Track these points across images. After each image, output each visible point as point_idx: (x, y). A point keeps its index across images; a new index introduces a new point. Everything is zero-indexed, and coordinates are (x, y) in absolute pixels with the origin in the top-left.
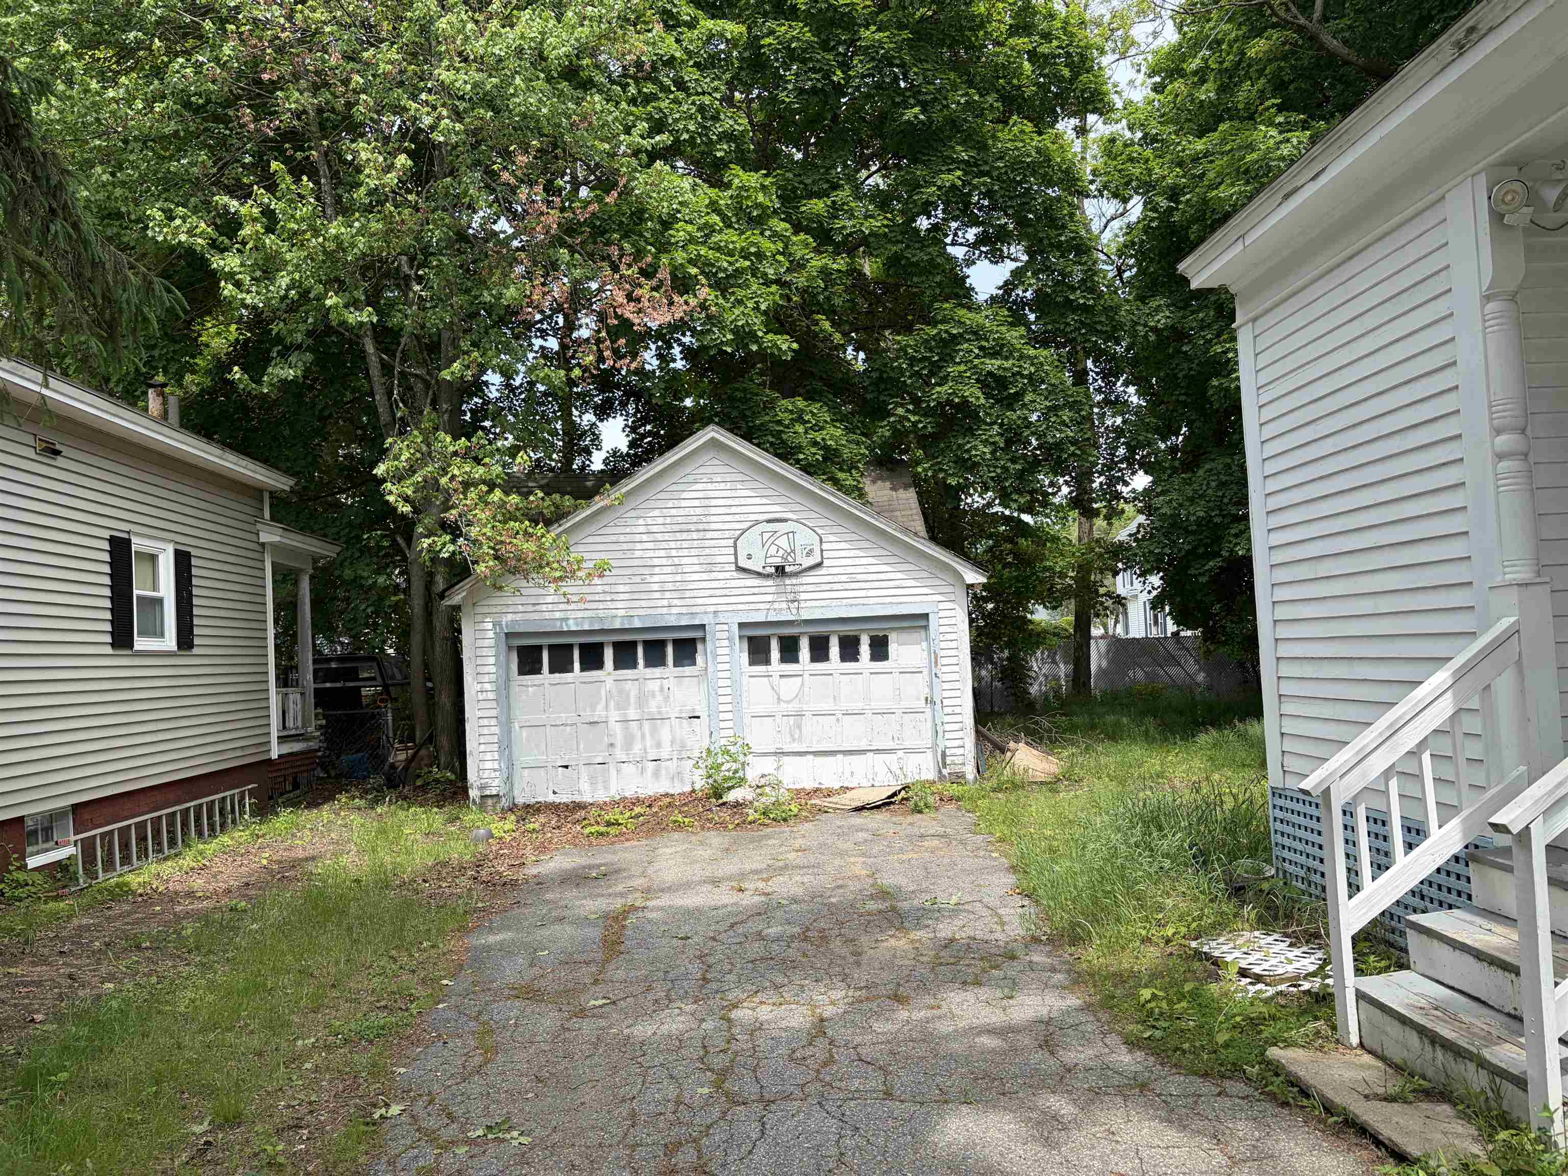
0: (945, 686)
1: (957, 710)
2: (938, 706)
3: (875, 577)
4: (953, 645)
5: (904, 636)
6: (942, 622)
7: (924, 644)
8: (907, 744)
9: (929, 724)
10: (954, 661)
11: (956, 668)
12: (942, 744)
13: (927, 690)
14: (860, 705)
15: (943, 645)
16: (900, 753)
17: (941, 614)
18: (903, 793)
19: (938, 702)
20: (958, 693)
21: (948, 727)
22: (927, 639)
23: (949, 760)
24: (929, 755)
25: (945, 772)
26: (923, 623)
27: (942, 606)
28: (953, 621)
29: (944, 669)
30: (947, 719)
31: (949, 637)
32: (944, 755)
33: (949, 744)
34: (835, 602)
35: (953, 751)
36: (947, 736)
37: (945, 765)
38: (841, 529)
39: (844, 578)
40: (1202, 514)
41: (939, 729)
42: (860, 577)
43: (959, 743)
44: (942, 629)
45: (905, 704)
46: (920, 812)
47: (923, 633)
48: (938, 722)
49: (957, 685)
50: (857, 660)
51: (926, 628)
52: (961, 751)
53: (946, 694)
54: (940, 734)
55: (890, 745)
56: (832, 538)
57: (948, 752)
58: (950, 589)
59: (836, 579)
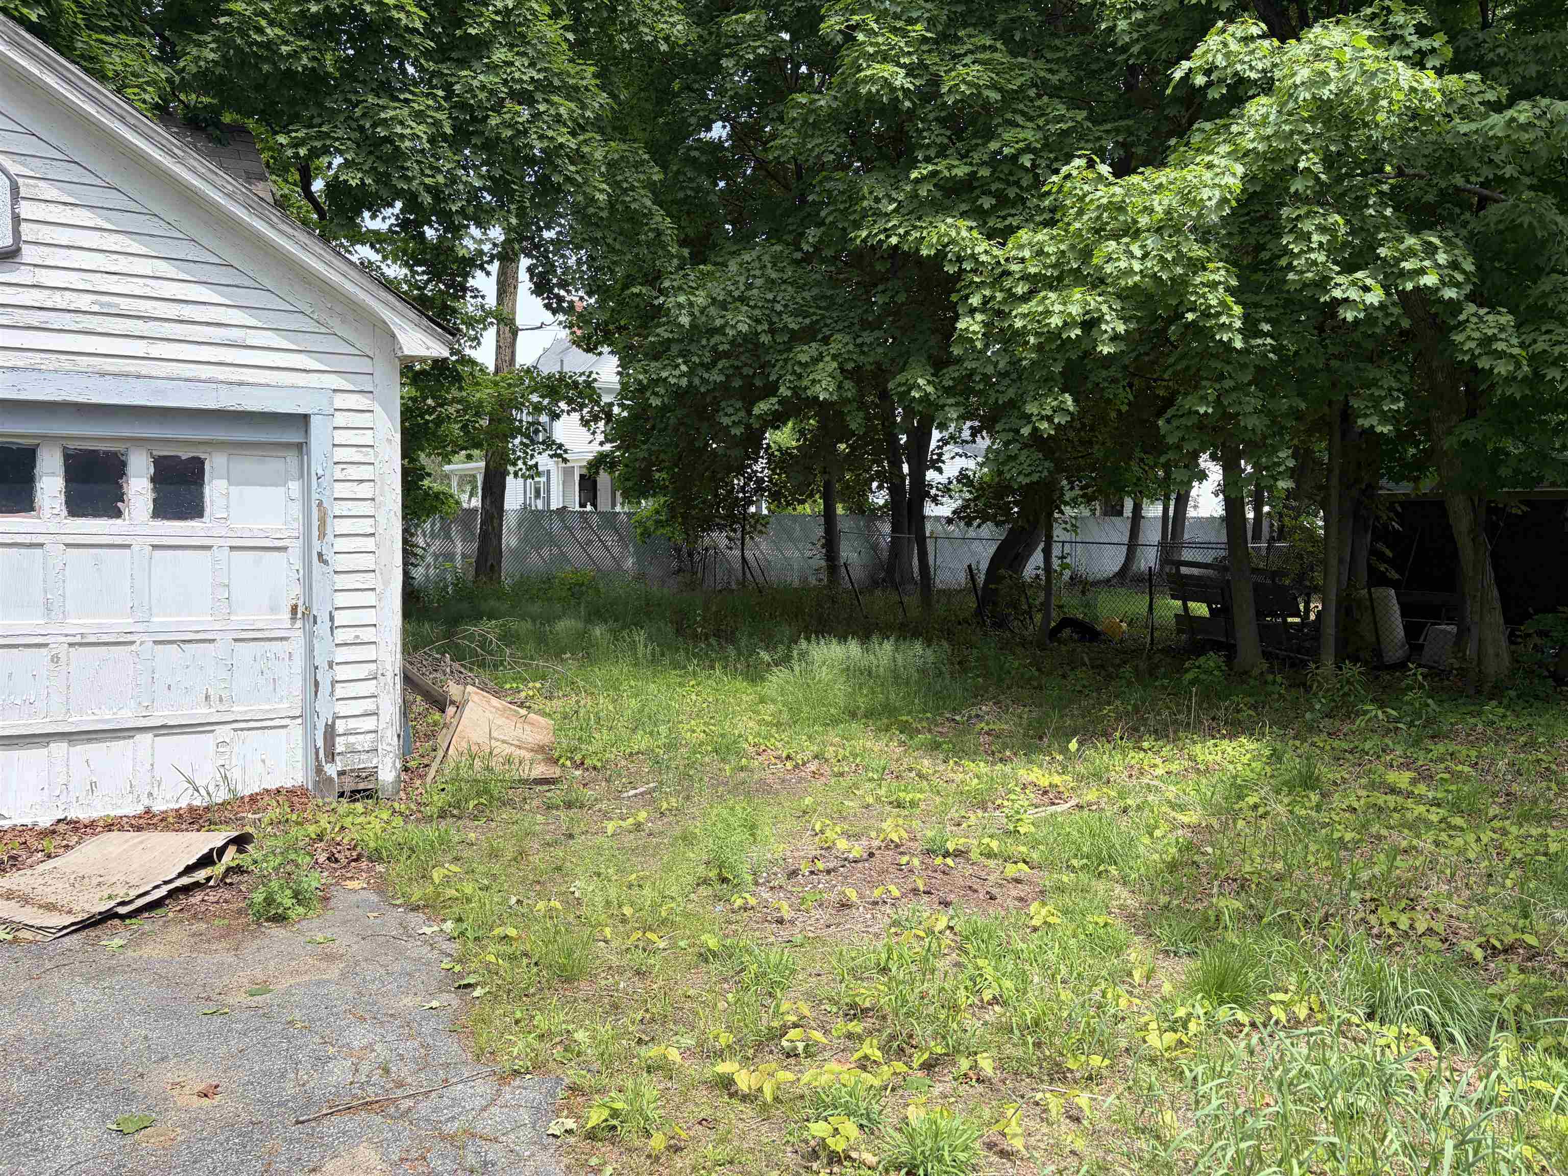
0: (342, 581)
1: (367, 634)
2: (323, 627)
3: (171, 311)
4: (364, 491)
5: (247, 465)
6: (341, 437)
7: (295, 487)
8: (239, 710)
9: (298, 663)
10: (365, 526)
11: (370, 544)
12: (325, 710)
13: (297, 590)
14: (124, 623)
15: (341, 490)
16: (223, 732)
17: (340, 419)
18: (231, 851)
19: (323, 617)
20: (369, 598)
21: (342, 673)
22: (304, 473)
23: (340, 745)
24: (296, 731)
25: (331, 770)
26: (294, 437)
27: (340, 401)
28: (366, 438)
29: (341, 544)
30: (342, 655)
31: (354, 472)
32: (330, 733)
33: (343, 709)
34: (52, 362)
35: (353, 724)
36: (340, 691)
37: (331, 756)
38: (75, 173)
39: (84, 302)
40: (743, 328)
41: (324, 679)
42: (125, 305)
43: (369, 705)
44: (341, 454)
45: (241, 619)
46: (280, 919)
47: (292, 460)
48: (321, 661)
49: (368, 581)
50: (118, 514)
51: (301, 448)
52: (369, 723)
53: (341, 600)
54: (324, 688)
55: (202, 713)
56: (49, 191)
57: (340, 726)
58: (364, 365)
59: (58, 300)
